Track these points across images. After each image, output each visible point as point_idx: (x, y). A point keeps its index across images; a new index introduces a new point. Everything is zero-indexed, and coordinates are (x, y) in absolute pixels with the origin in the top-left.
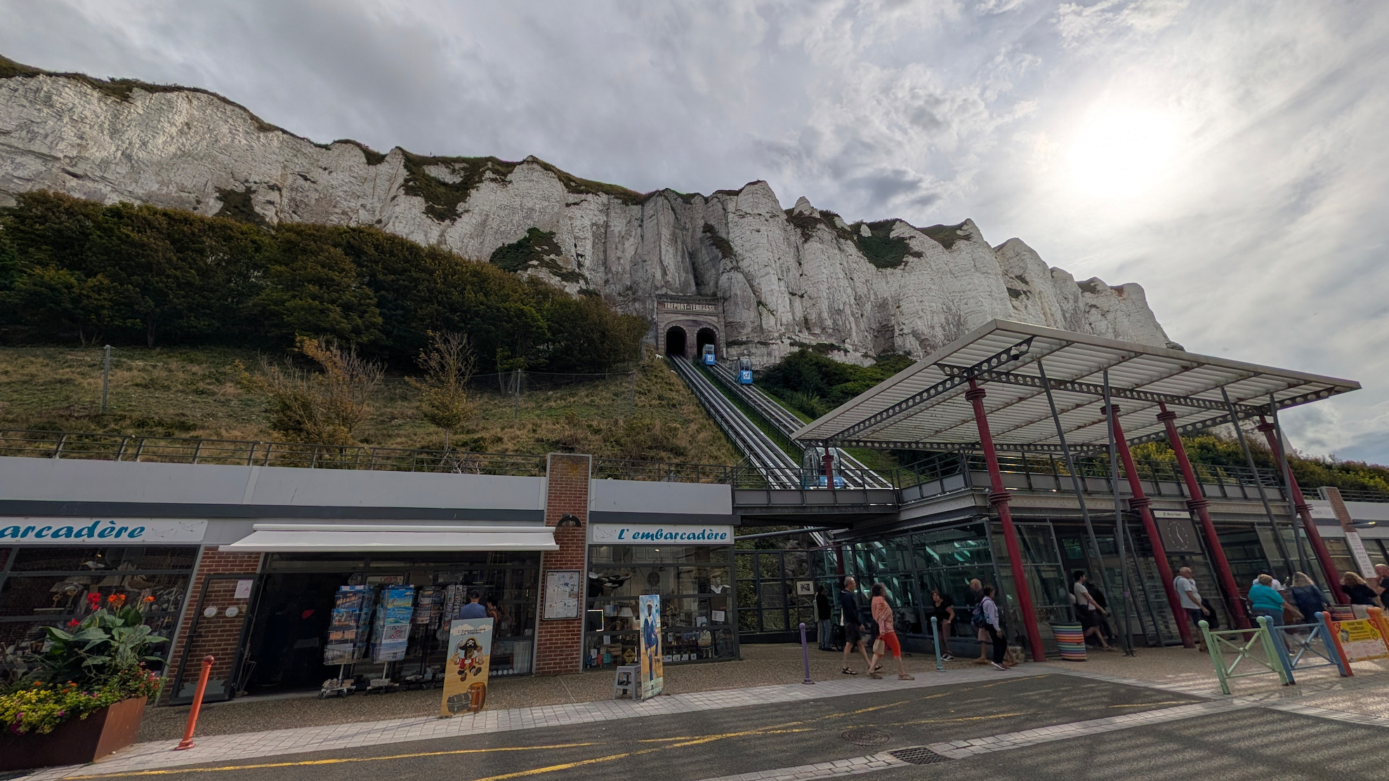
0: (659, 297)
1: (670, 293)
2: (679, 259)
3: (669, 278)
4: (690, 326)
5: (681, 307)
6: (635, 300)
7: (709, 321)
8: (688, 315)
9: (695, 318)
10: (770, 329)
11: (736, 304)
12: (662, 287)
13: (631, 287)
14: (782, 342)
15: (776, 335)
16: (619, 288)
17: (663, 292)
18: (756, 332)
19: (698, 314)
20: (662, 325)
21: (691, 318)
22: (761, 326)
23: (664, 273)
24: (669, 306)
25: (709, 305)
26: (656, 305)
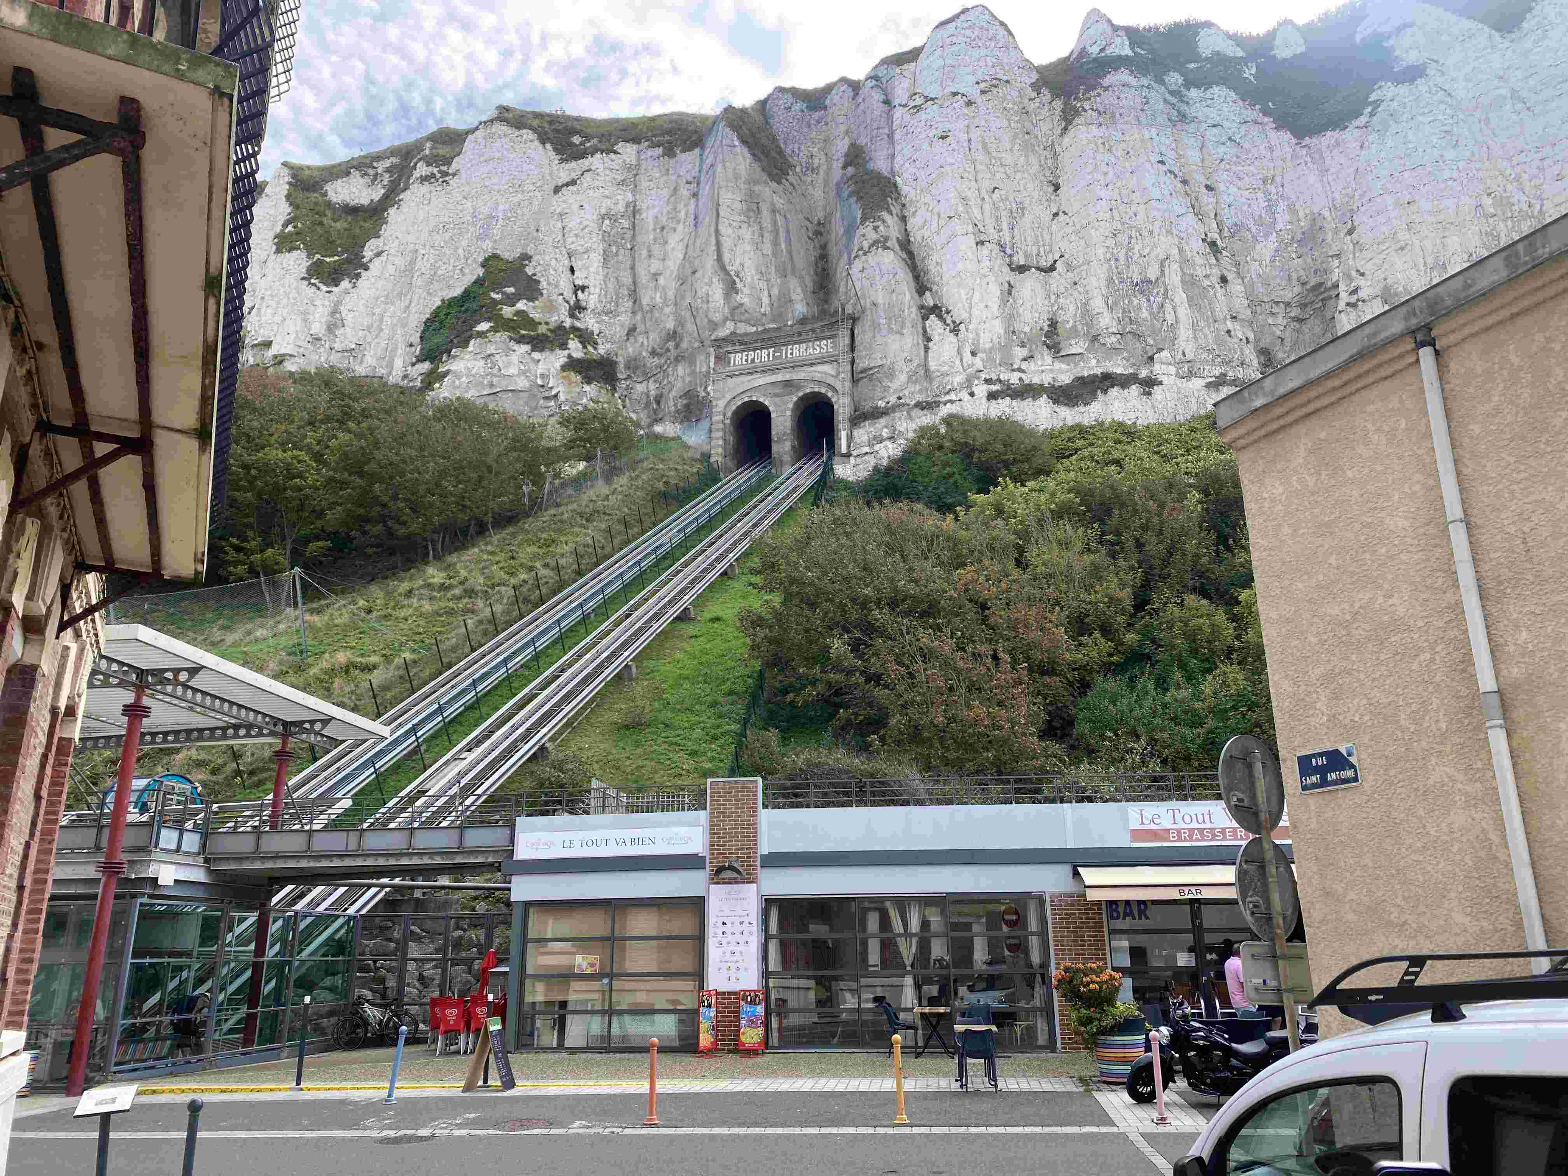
0: (719, 343)
1: (743, 328)
2: (768, 248)
3: (743, 298)
4: (776, 395)
5: (764, 356)
6: (678, 359)
7: (818, 377)
8: (774, 370)
9: (788, 377)
10: (945, 369)
11: (876, 326)
12: (726, 319)
13: (675, 332)
14: (972, 394)
15: (959, 379)
16: (654, 338)
17: (728, 332)
18: (915, 383)
19: (796, 365)
20: (720, 404)
21: (779, 377)
22: (926, 365)
23: (731, 288)
24: (738, 359)
25: (819, 339)
26: (712, 365)
